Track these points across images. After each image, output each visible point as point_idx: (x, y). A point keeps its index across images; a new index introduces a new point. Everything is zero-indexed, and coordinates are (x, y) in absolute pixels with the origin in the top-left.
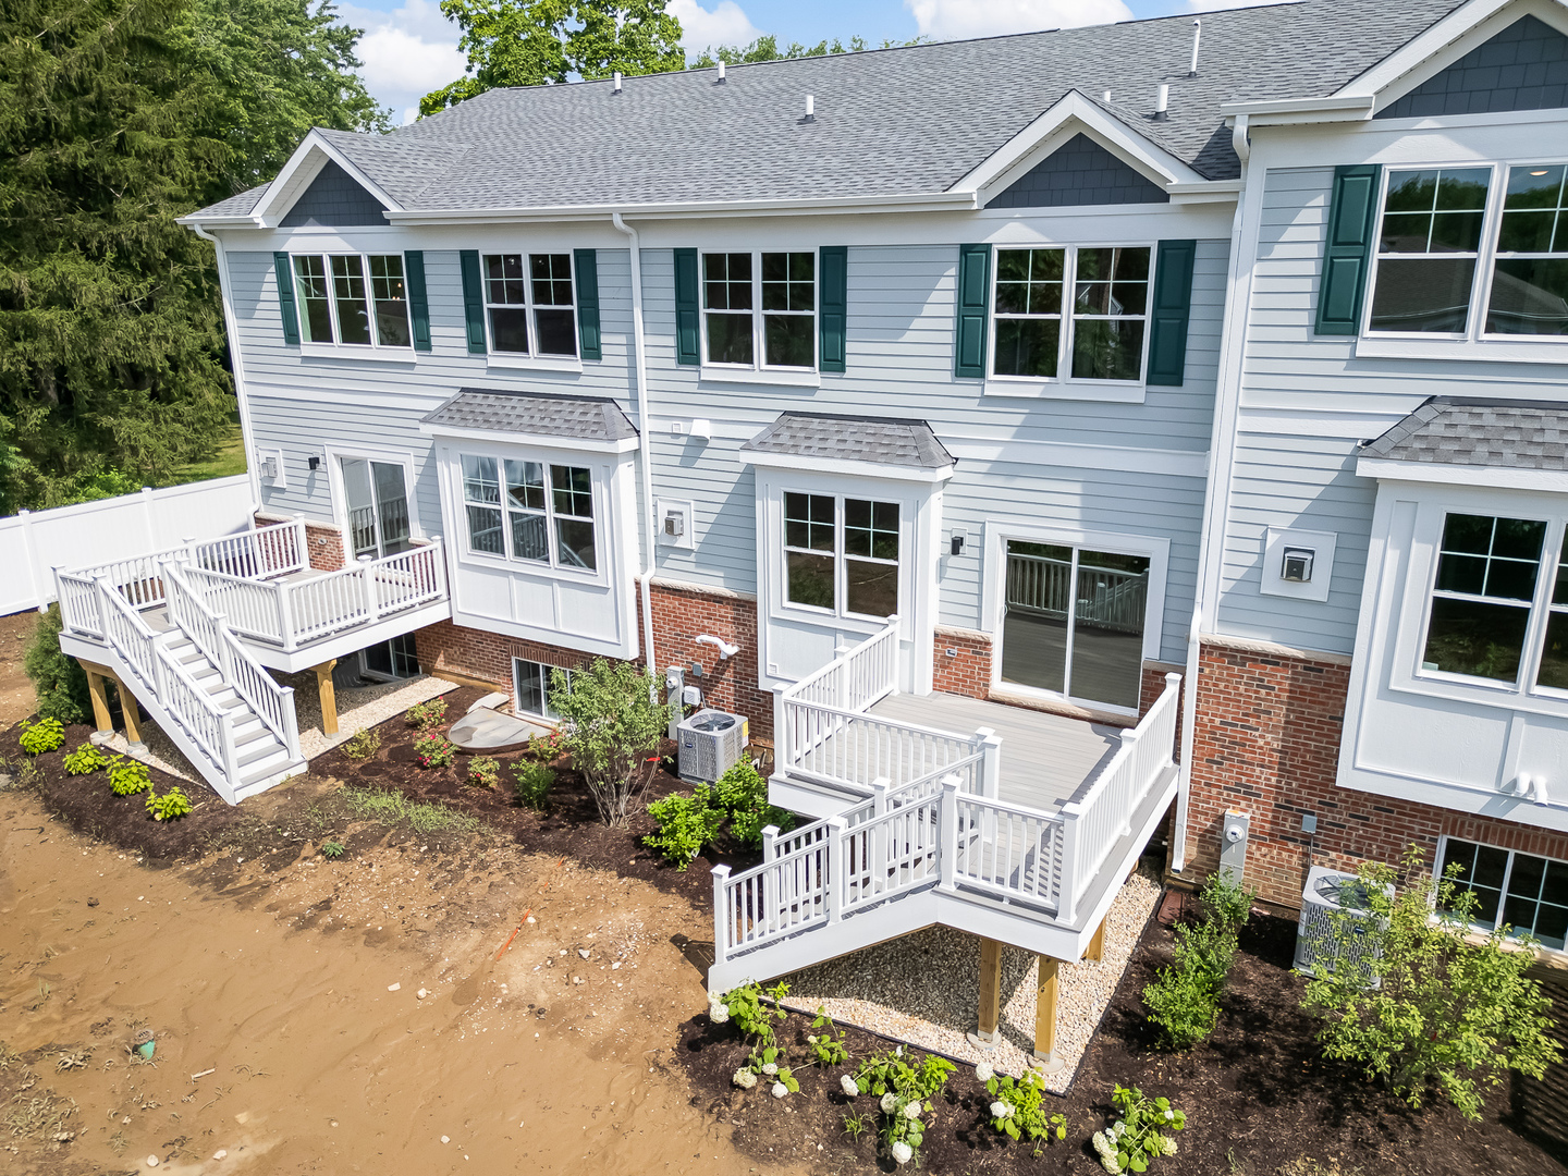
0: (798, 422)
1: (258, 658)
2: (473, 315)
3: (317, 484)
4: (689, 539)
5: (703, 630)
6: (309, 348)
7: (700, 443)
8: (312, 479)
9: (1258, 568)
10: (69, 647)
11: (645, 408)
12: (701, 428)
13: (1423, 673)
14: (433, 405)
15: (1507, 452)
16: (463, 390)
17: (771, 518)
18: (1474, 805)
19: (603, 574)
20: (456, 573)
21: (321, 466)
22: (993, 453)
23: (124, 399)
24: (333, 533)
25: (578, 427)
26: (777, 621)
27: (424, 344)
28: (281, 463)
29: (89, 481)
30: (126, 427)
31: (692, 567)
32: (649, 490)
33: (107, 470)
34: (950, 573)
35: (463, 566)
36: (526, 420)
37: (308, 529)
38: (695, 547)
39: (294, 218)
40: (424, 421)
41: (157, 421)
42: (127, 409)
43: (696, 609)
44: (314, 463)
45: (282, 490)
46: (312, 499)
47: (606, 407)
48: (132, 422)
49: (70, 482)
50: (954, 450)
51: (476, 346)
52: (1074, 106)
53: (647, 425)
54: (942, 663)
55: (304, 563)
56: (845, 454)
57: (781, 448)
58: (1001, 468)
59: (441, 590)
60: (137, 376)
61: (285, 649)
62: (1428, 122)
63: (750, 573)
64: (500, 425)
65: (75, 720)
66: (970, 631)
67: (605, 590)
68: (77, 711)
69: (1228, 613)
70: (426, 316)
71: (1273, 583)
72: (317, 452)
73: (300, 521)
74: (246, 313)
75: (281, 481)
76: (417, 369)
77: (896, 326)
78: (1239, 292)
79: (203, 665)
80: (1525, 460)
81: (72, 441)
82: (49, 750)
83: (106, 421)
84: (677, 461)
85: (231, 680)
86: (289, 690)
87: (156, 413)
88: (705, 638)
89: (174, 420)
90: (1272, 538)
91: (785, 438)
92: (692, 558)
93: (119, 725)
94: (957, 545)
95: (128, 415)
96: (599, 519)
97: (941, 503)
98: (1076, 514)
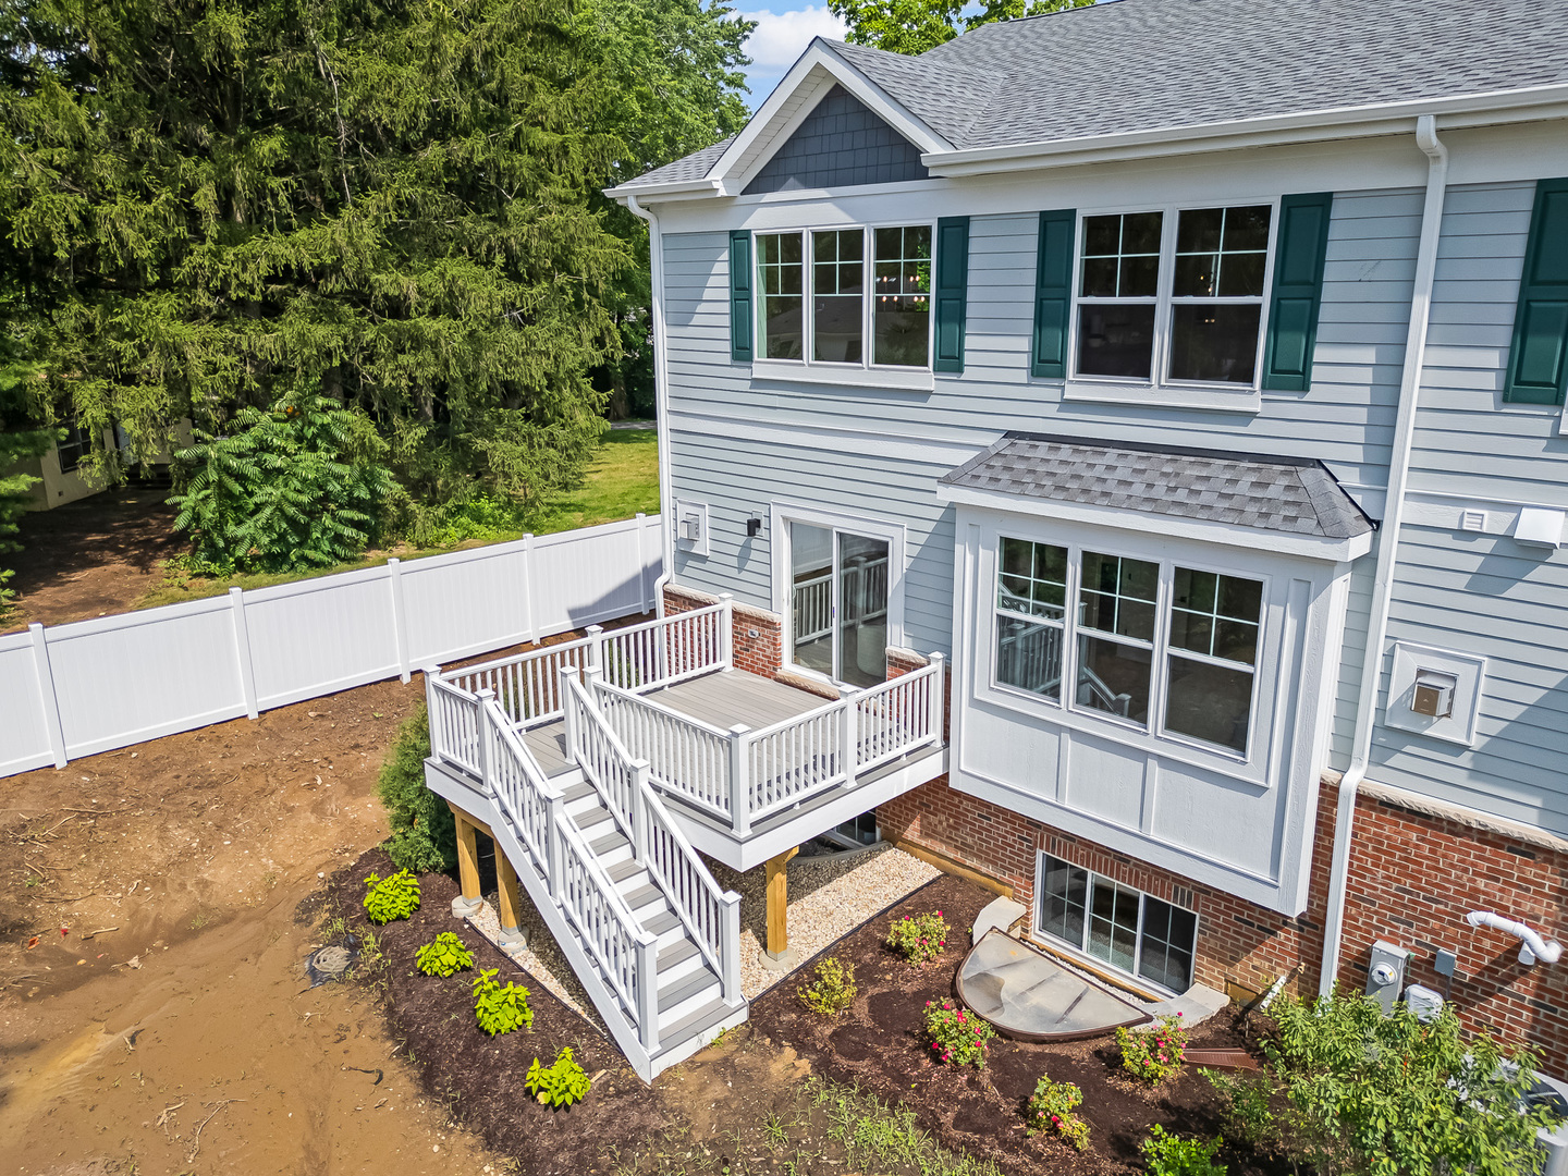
1: (688, 835)
2: (1048, 314)
3: (754, 555)
4: (1464, 726)
6: (764, 367)
7: (1532, 552)
8: (746, 548)
10: (436, 782)
11: (1402, 480)
12: (1543, 526)
14: (961, 458)
16: (1009, 434)
19: (1259, 759)
20: (963, 712)
21: (762, 532)
23: (499, 420)
24: (770, 625)
25: (1252, 509)
27: (952, 362)
28: (706, 523)
29: (460, 509)
30: (500, 451)
31: (1461, 777)
32: (1380, 628)
33: (477, 498)
35: (977, 704)
36: (1138, 489)
37: (735, 614)
38: (1475, 742)
39: (764, 182)
40: (946, 481)
41: (531, 446)
42: (502, 430)
43: (1461, 855)
44: (753, 526)
45: (704, 559)
46: (744, 575)
47: (1308, 476)
48: (508, 445)
49: (441, 511)
51: (1046, 366)
53: (1400, 511)
55: (726, 661)
59: (935, 734)
60: (511, 393)
61: (734, 832)
64: (1087, 496)
65: (434, 868)
67: (1259, 790)
68: (438, 858)
70: (961, 319)
72: (759, 512)
73: (726, 603)
74: (680, 319)
75: (703, 547)
76: (933, 401)
79: (607, 828)
81: (446, 463)
82: (400, 918)
83: (481, 444)
84: (1461, 582)
85: (646, 859)
86: (733, 897)
87: (531, 436)
88: (1497, 919)
89: (547, 444)
92: (1465, 759)
95: (503, 437)
96: (1268, 670)
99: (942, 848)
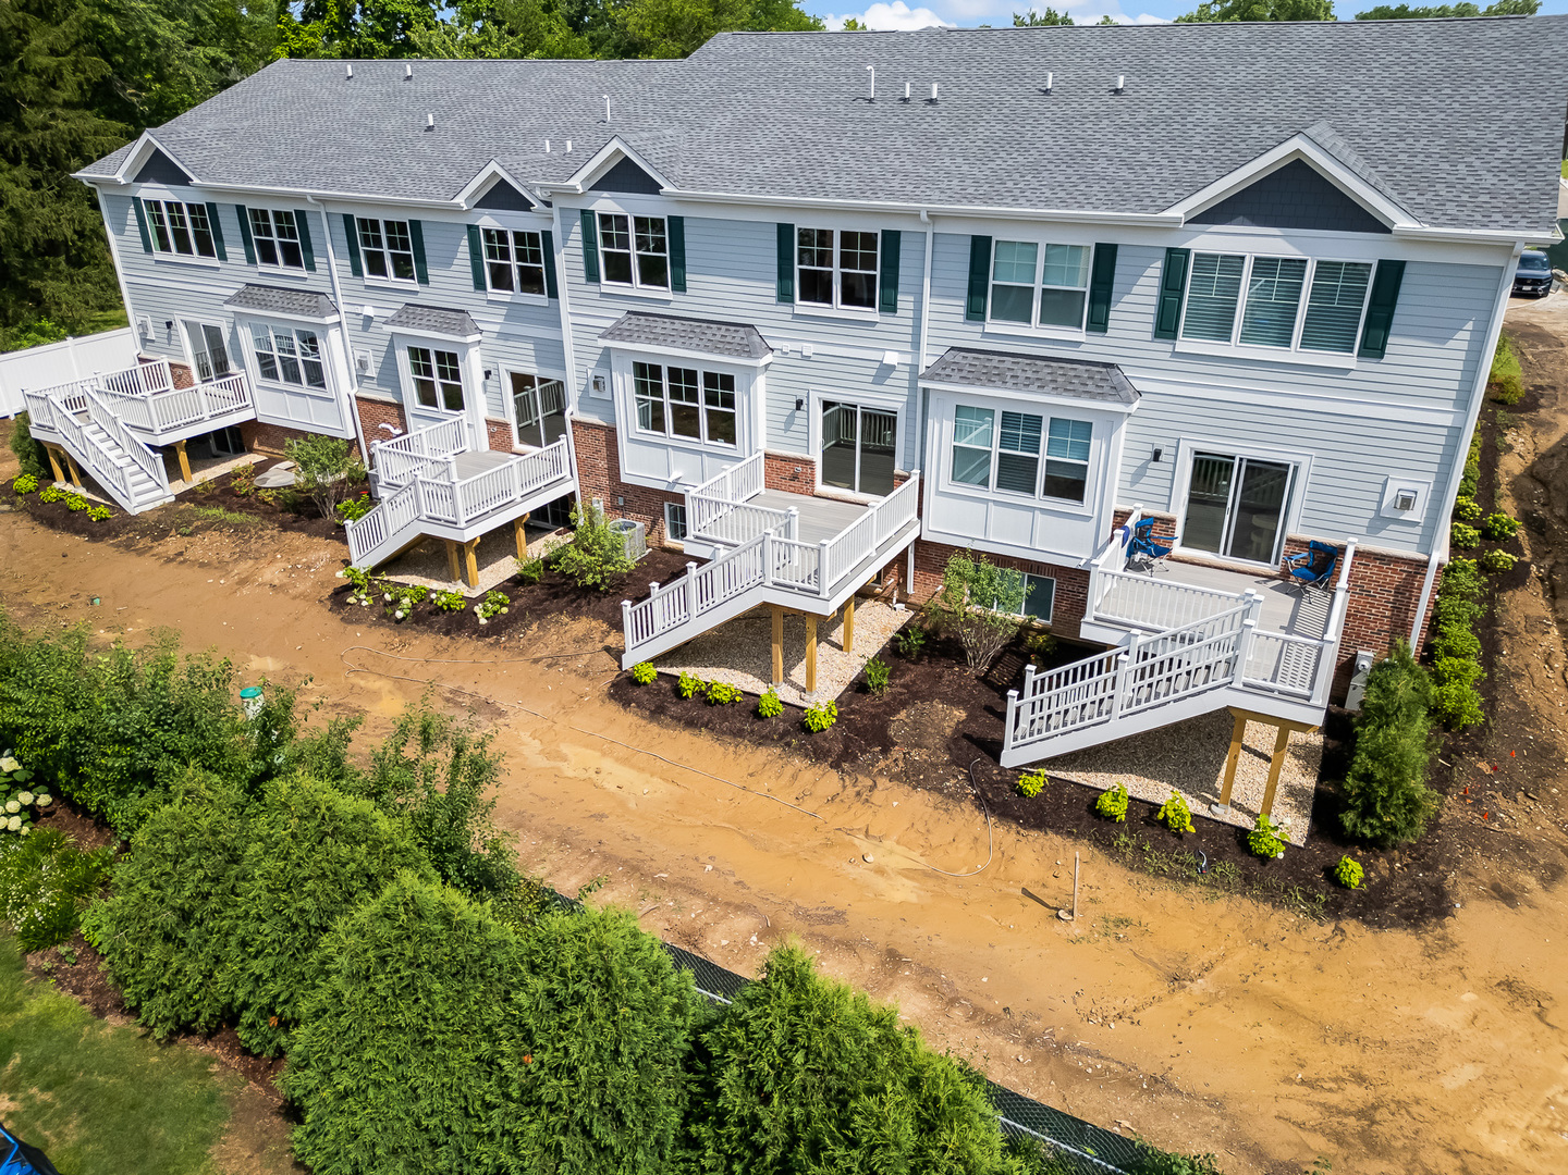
0: (411, 309)
1: (141, 438)
2: (247, 242)
3: (173, 337)
4: (372, 371)
5: (384, 421)
6: (159, 255)
7: (368, 319)
8: (169, 335)
9: (587, 385)
10: (35, 434)
11: (340, 300)
12: (369, 311)
13: (639, 430)
14: (231, 293)
15: (643, 336)
16: (247, 284)
17: (403, 360)
18: (663, 487)
19: (329, 392)
20: (256, 391)
21: (174, 327)
22: (497, 328)
23: (46, 265)
24: (185, 368)
25: (306, 309)
26: (414, 415)
27: (223, 257)
28: (150, 324)
29: (28, 329)
30: (51, 288)
31: (376, 387)
32: (349, 344)
33: (40, 320)
34: (489, 389)
35: (258, 387)
36: (279, 304)
37: (170, 365)
38: (375, 375)
39: (142, 177)
40: (226, 302)
41: (72, 282)
42: (49, 274)
43: (381, 410)
44: (169, 324)
45: (153, 341)
46: (171, 347)
47: (321, 297)
48: (53, 283)
49: (15, 330)
50: (481, 326)
51: (251, 260)
52: (493, 167)
53: (342, 308)
54: (491, 435)
55: (171, 386)
56: (429, 327)
57: (402, 324)
58: (502, 336)
59: (249, 402)
60: (53, 247)
61: (156, 433)
62: (605, 194)
63: (397, 390)
64: (266, 307)
65: (42, 477)
66: (500, 419)
67: (333, 400)
68: (43, 471)
69: (582, 407)
70: (222, 240)
71: (593, 393)
72: (170, 318)
73: (165, 360)
74: (120, 231)
75: (151, 335)
76: (220, 271)
77: (447, 263)
78: (560, 260)
79: (112, 443)
80: (649, 341)
81: (12, 299)
82: (31, 491)
83: (36, 284)
84: (360, 328)
85: (128, 452)
86: (159, 455)
87: (71, 276)
88: (383, 425)
89: (85, 280)
90: (590, 372)
91: (403, 319)
92: (374, 382)
93: (68, 479)
94: (488, 374)
95: (51, 278)
96: (324, 360)
97: (478, 354)
98: (533, 359)
99: (266, 449)
